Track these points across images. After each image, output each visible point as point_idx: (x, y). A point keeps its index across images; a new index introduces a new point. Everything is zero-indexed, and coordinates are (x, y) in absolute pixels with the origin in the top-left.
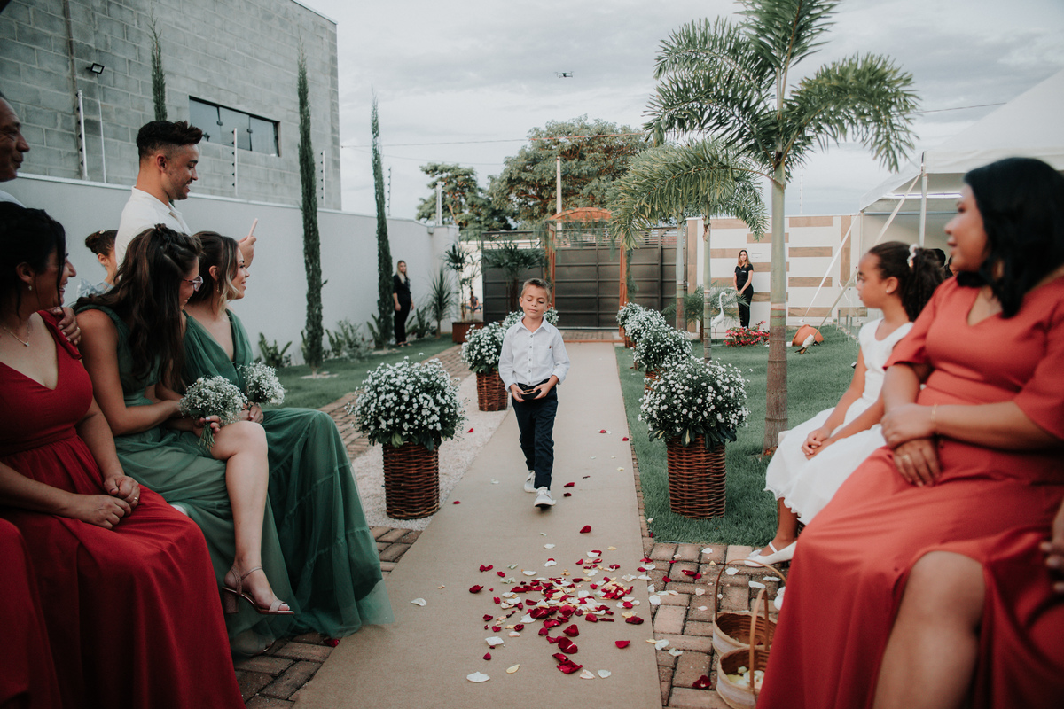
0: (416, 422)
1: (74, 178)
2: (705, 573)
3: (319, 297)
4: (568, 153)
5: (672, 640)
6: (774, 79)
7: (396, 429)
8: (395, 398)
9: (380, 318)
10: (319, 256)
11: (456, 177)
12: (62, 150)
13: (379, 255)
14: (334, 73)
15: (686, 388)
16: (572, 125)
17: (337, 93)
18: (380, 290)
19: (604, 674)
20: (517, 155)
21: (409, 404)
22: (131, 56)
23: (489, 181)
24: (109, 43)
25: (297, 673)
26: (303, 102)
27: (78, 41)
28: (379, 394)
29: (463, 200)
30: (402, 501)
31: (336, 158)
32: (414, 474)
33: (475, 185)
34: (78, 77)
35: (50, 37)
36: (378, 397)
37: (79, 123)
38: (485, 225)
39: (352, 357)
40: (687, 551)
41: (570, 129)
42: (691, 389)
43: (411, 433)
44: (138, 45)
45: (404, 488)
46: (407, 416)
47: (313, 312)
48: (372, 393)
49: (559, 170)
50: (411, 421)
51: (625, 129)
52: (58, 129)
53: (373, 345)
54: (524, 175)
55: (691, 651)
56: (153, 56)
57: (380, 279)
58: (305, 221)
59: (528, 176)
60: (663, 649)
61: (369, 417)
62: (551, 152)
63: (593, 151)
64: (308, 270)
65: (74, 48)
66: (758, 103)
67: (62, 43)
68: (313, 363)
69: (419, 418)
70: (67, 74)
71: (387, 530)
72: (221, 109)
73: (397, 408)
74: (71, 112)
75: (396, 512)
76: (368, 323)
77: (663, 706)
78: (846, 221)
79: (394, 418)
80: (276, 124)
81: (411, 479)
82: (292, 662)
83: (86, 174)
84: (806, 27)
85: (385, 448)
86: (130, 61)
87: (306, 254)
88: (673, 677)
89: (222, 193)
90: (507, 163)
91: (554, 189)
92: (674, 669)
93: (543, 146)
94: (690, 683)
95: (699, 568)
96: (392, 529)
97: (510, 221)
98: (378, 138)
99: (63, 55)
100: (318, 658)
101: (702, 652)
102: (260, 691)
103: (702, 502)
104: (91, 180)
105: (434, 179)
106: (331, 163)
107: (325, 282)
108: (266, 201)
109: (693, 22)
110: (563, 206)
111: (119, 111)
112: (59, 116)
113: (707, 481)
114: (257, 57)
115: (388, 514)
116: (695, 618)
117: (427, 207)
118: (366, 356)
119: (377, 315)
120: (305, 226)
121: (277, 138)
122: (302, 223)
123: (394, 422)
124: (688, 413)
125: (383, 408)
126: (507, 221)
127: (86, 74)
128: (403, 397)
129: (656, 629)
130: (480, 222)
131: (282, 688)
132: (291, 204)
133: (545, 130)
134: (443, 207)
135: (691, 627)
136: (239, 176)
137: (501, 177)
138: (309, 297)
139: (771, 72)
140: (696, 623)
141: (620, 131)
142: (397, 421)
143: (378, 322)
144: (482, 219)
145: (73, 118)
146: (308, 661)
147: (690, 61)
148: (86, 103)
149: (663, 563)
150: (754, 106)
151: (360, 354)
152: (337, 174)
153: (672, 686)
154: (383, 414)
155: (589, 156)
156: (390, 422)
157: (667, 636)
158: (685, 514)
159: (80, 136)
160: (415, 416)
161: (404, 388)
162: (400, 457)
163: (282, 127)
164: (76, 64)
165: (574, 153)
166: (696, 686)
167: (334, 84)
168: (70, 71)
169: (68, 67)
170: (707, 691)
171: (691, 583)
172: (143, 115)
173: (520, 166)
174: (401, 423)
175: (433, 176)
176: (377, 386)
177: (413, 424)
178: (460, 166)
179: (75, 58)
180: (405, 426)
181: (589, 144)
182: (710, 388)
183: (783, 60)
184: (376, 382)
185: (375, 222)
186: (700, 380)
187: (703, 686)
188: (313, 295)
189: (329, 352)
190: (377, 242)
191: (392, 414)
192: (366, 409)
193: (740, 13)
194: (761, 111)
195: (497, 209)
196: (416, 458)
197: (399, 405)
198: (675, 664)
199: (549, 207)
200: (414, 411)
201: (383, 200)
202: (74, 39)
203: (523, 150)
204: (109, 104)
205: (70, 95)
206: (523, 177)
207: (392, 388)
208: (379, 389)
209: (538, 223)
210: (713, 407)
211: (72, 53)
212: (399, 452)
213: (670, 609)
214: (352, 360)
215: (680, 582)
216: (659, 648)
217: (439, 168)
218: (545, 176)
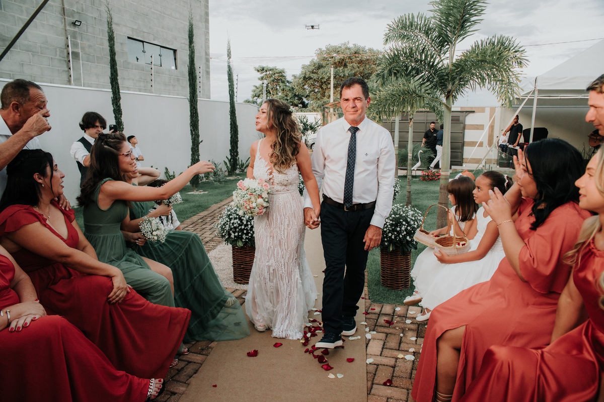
0: (250, 235)
1: (66, 85)
2: (395, 322)
3: (198, 150)
4: (338, 63)
5: (375, 359)
6: (448, 48)
7: (239, 238)
8: (239, 222)
9: (231, 159)
10: (198, 127)
11: (274, 74)
12: (59, 69)
13: (231, 124)
14: (207, 21)
15: (391, 222)
16: (340, 47)
17: (208, 33)
18: (231, 144)
19: (340, 376)
20: (309, 64)
21: (246, 225)
22: (95, 15)
23: (293, 78)
24: (84, 8)
25: (189, 369)
26: (191, 42)
27: (68, 8)
28: (231, 219)
29: (278, 87)
30: (242, 275)
31: (208, 70)
32: (248, 261)
33: (285, 79)
34: (68, 28)
35: (53, 6)
36: (230, 221)
37: (69, 54)
38: (291, 102)
39: (215, 181)
40: (387, 309)
41: (339, 49)
42: (394, 222)
43: (247, 240)
44: (99, 9)
45: (243, 268)
46: (245, 231)
47: (195, 158)
48: (227, 219)
49: (332, 73)
50: (247, 234)
51: (370, 50)
52: (58, 57)
53: (227, 173)
54: (312, 76)
55: (384, 365)
56: (108, 22)
57: (231, 137)
58: (191, 107)
59: (315, 76)
60: (370, 364)
61: (225, 231)
62: (328, 62)
63: (352, 63)
64: (192, 134)
65: (66, 11)
66: (438, 63)
67: (59, 9)
68: (194, 186)
69: (251, 232)
70: (62, 26)
71: (234, 290)
72: (144, 43)
73: (240, 227)
74: (64, 47)
75: (239, 280)
76: (224, 161)
77: (368, 394)
78: (493, 110)
79: (239, 232)
80: (175, 51)
81: (246, 263)
82: (187, 363)
83: (72, 82)
84: (467, 20)
85: (233, 248)
86: (95, 18)
87: (191, 126)
88: (374, 379)
89: (145, 91)
90: (303, 68)
91: (329, 84)
92: (375, 374)
93: (324, 59)
94: (382, 382)
95: (393, 318)
96: (237, 290)
97: (305, 100)
98: (231, 59)
99: (59, 16)
100: (200, 362)
101: (390, 366)
102: (172, 378)
103: (398, 281)
104: (76, 85)
105: (262, 75)
106: (205, 73)
107: (201, 142)
108: (169, 95)
109: (405, 15)
110: (334, 93)
111: (90, 46)
112: (58, 50)
113: (401, 270)
114: (164, 13)
115: (234, 280)
116: (388, 347)
117: (258, 91)
118: (223, 181)
119: (229, 157)
120: (191, 110)
121: (175, 59)
122: (189, 109)
123: (238, 234)
124: (391, 236)
125: (233, 227)
126: (303, 99)
127: (72, 26)
128: (243, 221)
129: (368, 353)
130: (288, 100)
131: (182, 377)
132: (183, 96)
133: (325, 49)
134: (266, 91)
135: (386, 352)
136: (155, 81)
137: (300, 76)
138: (193, 149)
139: (447, 45)
140: (388, 350)
141: (367, 51)
142: (240, 234)
143: (230, 161)
144: (288, 98)
145: (65, 51)
146: (195, 363)
147: (403, 37)
148: (72, 43)
149: (374, 315)
150: (436, 65)
151: (220, 179)
152: (208, 78)
153: (373, 384)
154: (233, 230)
155: (349, 66)
156: (236, 234)
157: (372, 356)
158: (389, 287)
159: (69, 61)
160: (249, 231)
161: (244, 217)
162: (241, 252)
163: (178, 53)
164: (66, 20)
165: (342, 63)
166: (385, 384)
167: (207, 28)
168: (63, 24)
169: (62, 23)
170: (390, 387)
171: (387, 327)
172: (103, 48)
173: (310, 70)
174: (242, 235)
175: (262, 73)
176: (230, 215)
177: (248, 235)
178: (277, 68)
179: (66, 18)
180: (244, 237)
181: (350, 58)
182: (404, 223)
183: (453, 39)
184: (229, 213)
185: (229, 106)
186: (399, 218)
187: (388, 384)
188: (195, 148)
189: (203, 177)
190: (230, 117)
191: (237, 230)
192: (224, 227)
193: (431, 11)
194: (440, 68)
195: (297, 94)
196: (249, 253)
197: (241, 225)
198: (376, 372)
199: (326, 94)
200: (248, 229)
201: (234, 94)
202: (65, 7)
203: (312, 61)
204: (84, 43)
205: (64, 38)
206: (312, 77)
207: (238, 217)
208: (231, 217)
209: (320, 103)
210: (405, 233)
211: (64, 15)
212: (240, 249)
213: (376, 342)
214: (215, 183)
215: (382, 326)
216: (368, 363)
217: (265, 69)
218: (325, 76)
